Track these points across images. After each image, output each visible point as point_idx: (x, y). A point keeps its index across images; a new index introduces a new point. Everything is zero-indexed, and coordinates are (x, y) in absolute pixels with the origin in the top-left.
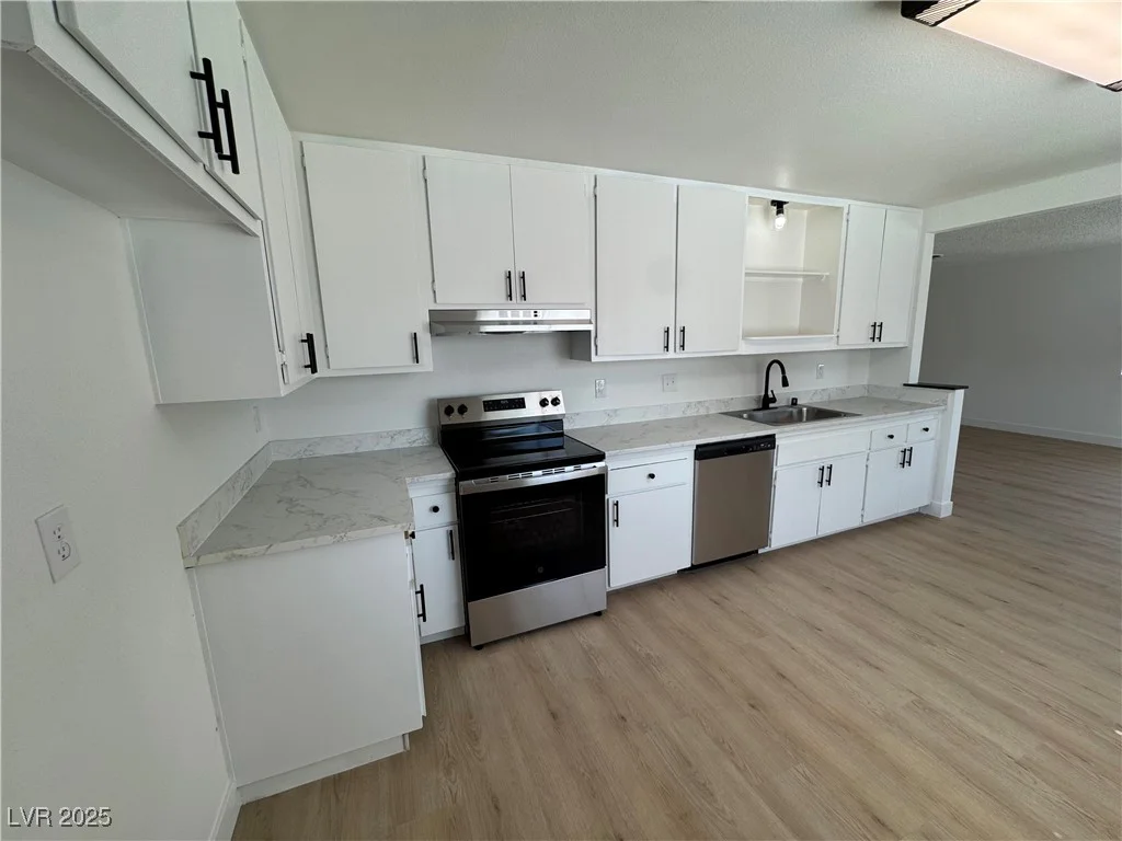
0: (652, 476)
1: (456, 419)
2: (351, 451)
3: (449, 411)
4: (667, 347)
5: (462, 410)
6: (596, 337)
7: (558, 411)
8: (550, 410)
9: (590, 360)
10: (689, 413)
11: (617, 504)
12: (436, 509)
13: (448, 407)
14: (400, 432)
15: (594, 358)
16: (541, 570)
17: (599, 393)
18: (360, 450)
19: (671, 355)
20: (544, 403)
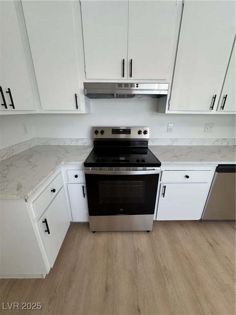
0: (187, 177)
1: (99, 136)
2: (62, 144)
3: (96, 132)
4: (212, 107)
5: (102, 132)
6: (170, 99)
7: (146, 137)
8: (143, 136)
9: (164, 112)
10: (216, 144)
11: (165, 187)
12: (76, 176)
13: (96, 131)
14: (80, 139)
15: (167, 112)
16: (122, 210)
17: (169, 130)
18: (66, 144)
19: (214, 112)
20: (140, 132)
